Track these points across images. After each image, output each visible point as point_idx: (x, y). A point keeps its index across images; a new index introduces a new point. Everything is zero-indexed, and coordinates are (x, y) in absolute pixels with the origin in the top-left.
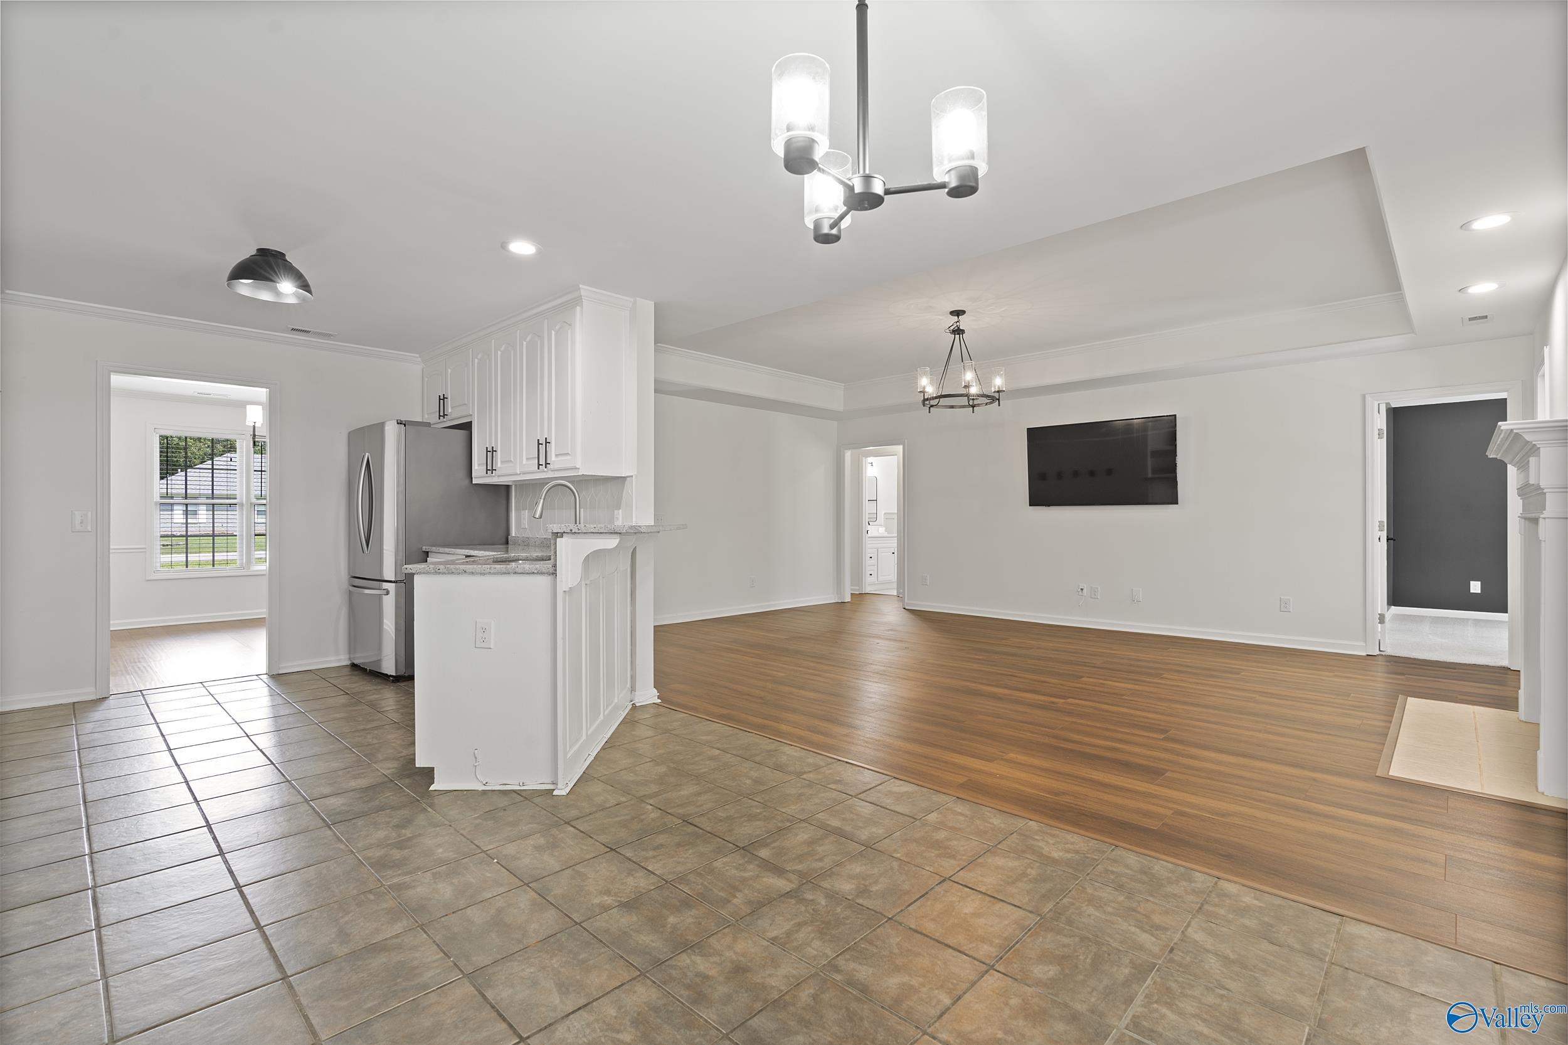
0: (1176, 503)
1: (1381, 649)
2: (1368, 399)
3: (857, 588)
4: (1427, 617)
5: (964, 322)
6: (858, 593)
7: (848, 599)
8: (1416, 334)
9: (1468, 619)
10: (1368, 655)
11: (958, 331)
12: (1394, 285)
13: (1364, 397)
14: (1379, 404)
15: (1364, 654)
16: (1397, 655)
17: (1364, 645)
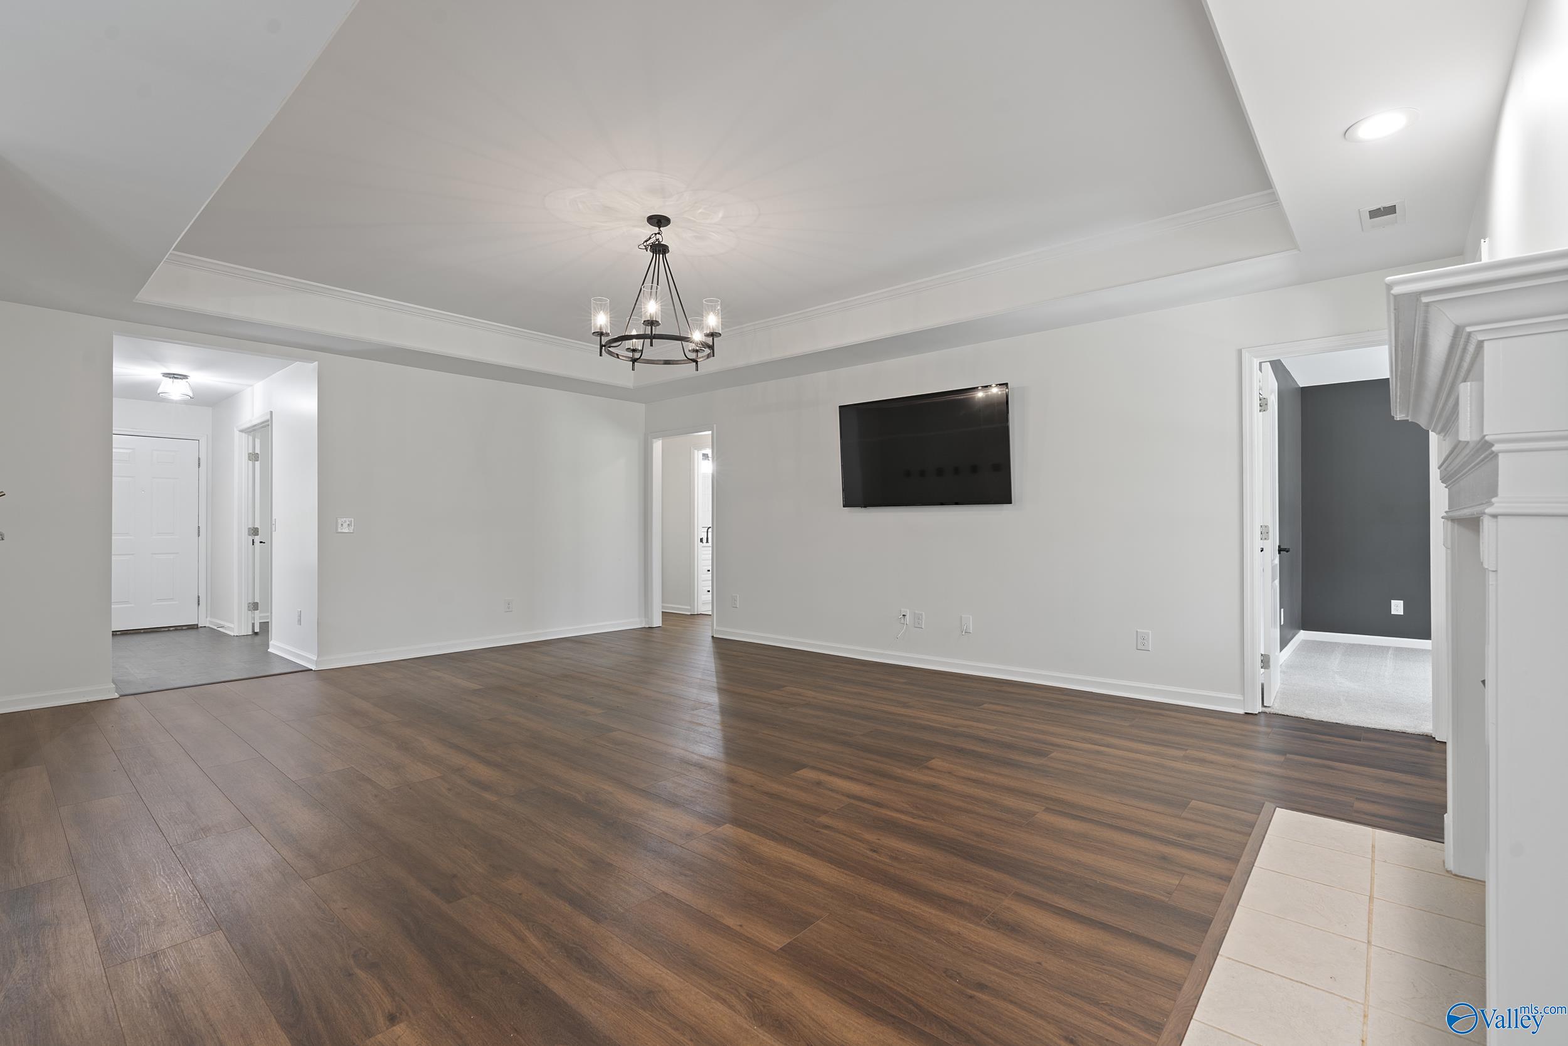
0: (1008, 501)
1: (1265, 705)
2: (1246, 355)
3: (689, 608)
4: (1340, 644)
5: (667, 236)
6: (689, 613)
7: (657, 622)
8: (1299, 250)
9: (1388, 648)
10: (1246, 713)
11: (659, 249)
12: (1264, 181)
13: (1240, 352)
14: (1260, 363)
15: (1242, 712)
16: (1286, 713)
17: (1242, 699)
